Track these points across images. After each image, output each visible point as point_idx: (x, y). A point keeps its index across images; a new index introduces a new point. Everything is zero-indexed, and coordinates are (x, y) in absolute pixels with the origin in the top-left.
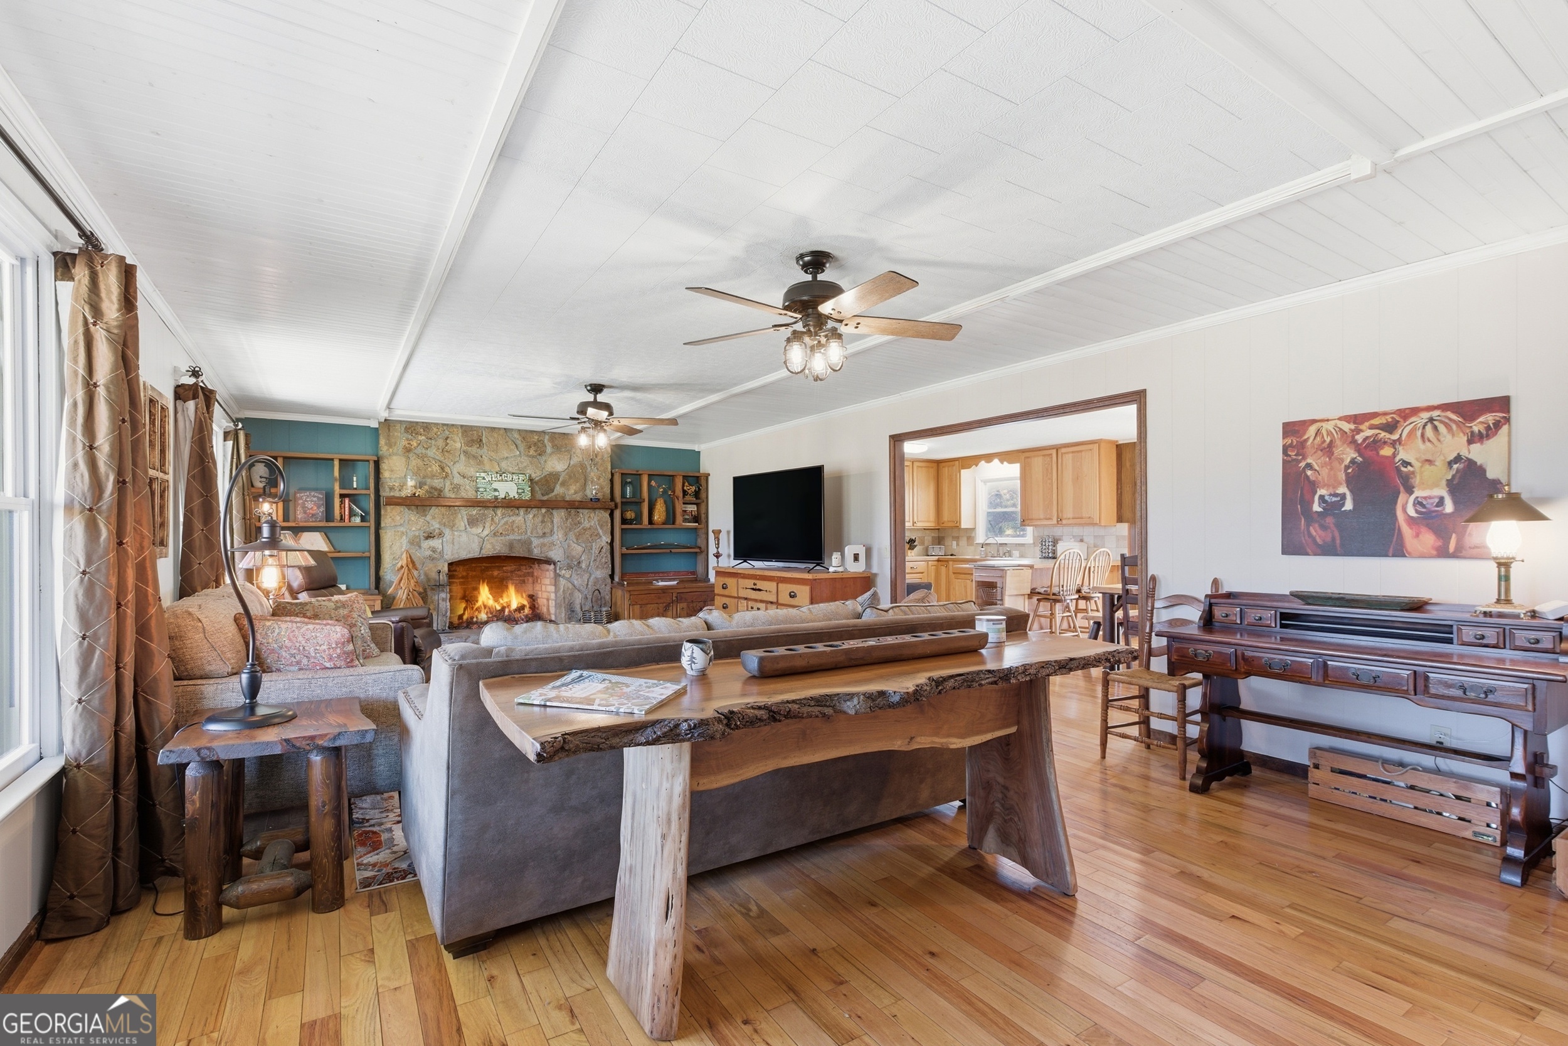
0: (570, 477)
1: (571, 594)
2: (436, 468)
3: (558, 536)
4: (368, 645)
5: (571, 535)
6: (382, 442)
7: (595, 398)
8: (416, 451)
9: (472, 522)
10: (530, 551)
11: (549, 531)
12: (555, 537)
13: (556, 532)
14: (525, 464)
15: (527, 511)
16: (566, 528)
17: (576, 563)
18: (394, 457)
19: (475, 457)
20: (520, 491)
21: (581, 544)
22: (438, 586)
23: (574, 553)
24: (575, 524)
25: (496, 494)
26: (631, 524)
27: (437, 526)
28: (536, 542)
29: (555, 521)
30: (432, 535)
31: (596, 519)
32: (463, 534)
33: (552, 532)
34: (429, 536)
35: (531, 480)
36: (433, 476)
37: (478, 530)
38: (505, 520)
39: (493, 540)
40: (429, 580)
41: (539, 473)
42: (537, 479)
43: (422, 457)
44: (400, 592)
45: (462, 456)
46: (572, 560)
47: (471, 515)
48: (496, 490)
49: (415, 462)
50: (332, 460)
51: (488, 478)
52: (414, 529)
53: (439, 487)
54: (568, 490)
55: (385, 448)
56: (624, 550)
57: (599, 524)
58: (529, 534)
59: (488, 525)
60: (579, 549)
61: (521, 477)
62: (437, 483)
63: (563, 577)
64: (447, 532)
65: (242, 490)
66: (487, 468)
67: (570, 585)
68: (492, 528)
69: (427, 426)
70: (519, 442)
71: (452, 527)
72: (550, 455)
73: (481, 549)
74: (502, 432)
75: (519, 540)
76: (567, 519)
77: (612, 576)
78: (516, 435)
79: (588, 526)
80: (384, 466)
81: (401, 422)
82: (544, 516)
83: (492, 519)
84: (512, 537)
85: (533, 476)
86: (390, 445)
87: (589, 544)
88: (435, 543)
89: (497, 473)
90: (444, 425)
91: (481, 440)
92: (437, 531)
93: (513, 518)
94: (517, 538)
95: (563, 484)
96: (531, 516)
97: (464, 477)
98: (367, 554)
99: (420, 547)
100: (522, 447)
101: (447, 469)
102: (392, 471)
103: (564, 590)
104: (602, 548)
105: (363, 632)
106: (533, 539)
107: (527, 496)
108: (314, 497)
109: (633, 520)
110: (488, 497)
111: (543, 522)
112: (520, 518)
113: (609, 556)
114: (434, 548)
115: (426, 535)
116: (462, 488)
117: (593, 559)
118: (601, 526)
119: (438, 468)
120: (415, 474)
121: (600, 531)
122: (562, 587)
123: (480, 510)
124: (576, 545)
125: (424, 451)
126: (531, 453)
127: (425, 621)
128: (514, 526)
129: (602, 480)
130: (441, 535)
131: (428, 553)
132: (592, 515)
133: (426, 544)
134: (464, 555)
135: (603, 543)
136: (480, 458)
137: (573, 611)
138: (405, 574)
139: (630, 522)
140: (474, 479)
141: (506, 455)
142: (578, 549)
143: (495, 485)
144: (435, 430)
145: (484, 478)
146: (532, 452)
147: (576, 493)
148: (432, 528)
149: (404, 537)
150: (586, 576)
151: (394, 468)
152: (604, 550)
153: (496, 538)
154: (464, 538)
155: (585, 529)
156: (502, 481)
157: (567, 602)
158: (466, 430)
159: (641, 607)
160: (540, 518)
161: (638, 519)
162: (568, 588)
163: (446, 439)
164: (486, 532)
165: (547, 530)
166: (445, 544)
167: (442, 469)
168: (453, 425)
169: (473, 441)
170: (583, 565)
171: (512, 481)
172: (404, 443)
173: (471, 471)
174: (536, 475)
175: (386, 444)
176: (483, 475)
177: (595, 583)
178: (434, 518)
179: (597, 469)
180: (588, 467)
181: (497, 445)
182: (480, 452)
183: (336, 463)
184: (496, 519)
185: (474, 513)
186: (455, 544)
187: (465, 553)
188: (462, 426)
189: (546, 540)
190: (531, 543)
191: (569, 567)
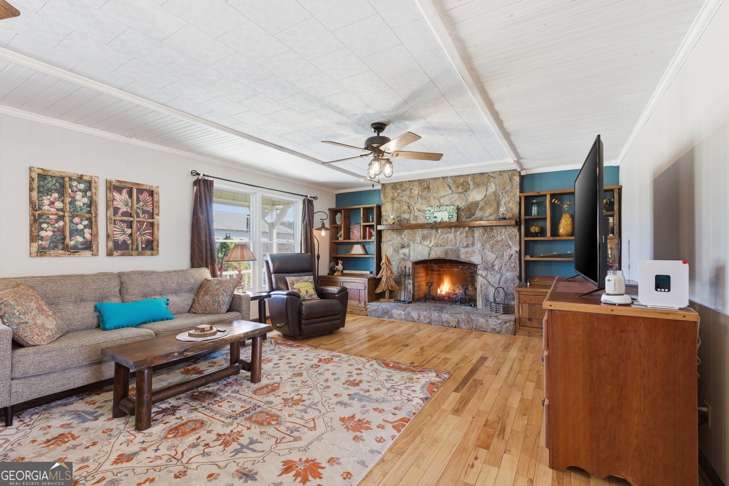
0: (486, 204)
1: (487, 288)
2: (405, 207)
3: (478, 246)
5: (488, 246)
6: (382, 196)
8: (397, 199)
9: (424, 238)
10: (458, 256)
11: (471, 243)
12: (476, 247)
13: (476, 244)
14: (455, 199)
15: (456, 230)
16: (483, 240)
17: (490, 266)
18: (387, 204)
19: (426, 198)
20: (450, 217)
21: (495, 253)
22: (406, 275)
23: (489, 259)
24: (490, 238)
25: (436, 219)
26: (537, 236)
27: (407, 240)
28: (463, 250)
29: (475, 235)
30: (404, 246)
31: (506, 233)
32: (420, 246)
33: (473, 244)
34: (403, 247)
35: (458, 209)
36: (404, 212)
37: (427, 243)
38: (443, 236)
39: (435, 249)
40: (402, 271)
41: (464, 203)
42: (463, 207)
43: (399, 202)
44: (383, 278)
45: (419, 198)
46: (488, 264)
47: (423, 234)
48: (435, 217)
49: (396, 205)
50: (360, 209)
51: (432, 210)
52: (396, 242)
53: (407, 218)
54: (485, 213)
55: (383, 199)
56: (528, 258)
57: (508, 237)
58: (458, 245)
59: (433, 239)
60: (493, 256)
61: (452, 207)
62: (406, 216)
63: (481, 276)
64: (412, 244)
66: (432, 204)
67: (486, 282)
68: (435, 242)
69: (401, 184)
70: (451, 185)
71: (414, 241)
72: (472, 189)
73: (429, 254)
74: (441, 179)
75: (452, 249)
76: (484, 234)
77: (520, 278)
78: (449, 180)
79: (499, 238)
80: (383, 209)
81: (389, 184)
82: (467, 233)
83: (435, 236)
84: (447, 247)
85: (460, 206)
86: (385, 197)
87: (501, 253)
88: (406, 251)
89: (437, 206)
90: (410, 181)
91: (429, 187)
92: (407, 243)
93: (448, 235)
94: (450, 248)
95: (481, 209)
96: (459, 233)
97: (420, 211)
98: (372, 256)
99: (398, 253)
100: (453, 187)
101: (411, 207)
102: (386, 211)
103: (481, 285)
104: (512, 255)
106: (460, 248)
107: (454, 220)
108: (357, 227)
109: (538, 233)
110: (431, 222)
111: (466, 237)
112: (452, 235)
113: (518, 262)
114: (405, 253)
115: (401, 246)
116: (419, 218)
117: (503, 264)
118: (511, 239)
119: (407, 207)
120: (397, 212)
121: (510, 243)
122: (480, 282)
123: (429, 231)
124: (491, 253)
125: (401, 198)
126: (459, 191)
128: (449, 240)
129: (511, 204)
130: (409, 246)
131: (402, 256)
132: (503, 231)
133: (401, 251)
134: (420, 258)
135: (513, 252)
136: (428, 198)
137: (488, 301)
138: (385, 267)
139: (536, 234)
140: (424, 211)
141: (443, 194)
142: (491, 256)
143: (435, 215)
144: (405, 185)
145: (430, 211)
146: (460, 190)
147: (490, 215)
148: (404, 242)
149: (392, 247)
150: (498, 276)
151: (387, 210)
152: (513, 257)
153: (438, 248)
154: (420, 247)
155: (497, 242)
156: (440, 211)
157: (483, 294)
158: (420, 182)
159: (529, 306)
160: (465, 234)
161: (542, 232)
162: (484, 284)
163: (411, 190)
164: (432, 244)
165: (470, 242)
166: (410, 251)
167: (409, 207)
168: (414, 181)
169: (424, 188)
170: (496, 268)
171: (445, 211)
172: (391, 195)
173: (424, 207)
174: (462, 204)
175: (383, 197)
176: (429, 208)
177: (505, 282)
178: (405, 236)
179: (508, 195)
180: (500, 194)
181: (438, 189)
182: (429, 194)
183: (362, 210)
184: (438, 236)
185: (425, 232)
186: (416, 251)
187: (420, 257)
188: (418, 180)
189: (469, 249)
190: (459, 251)
191: (486, 269)
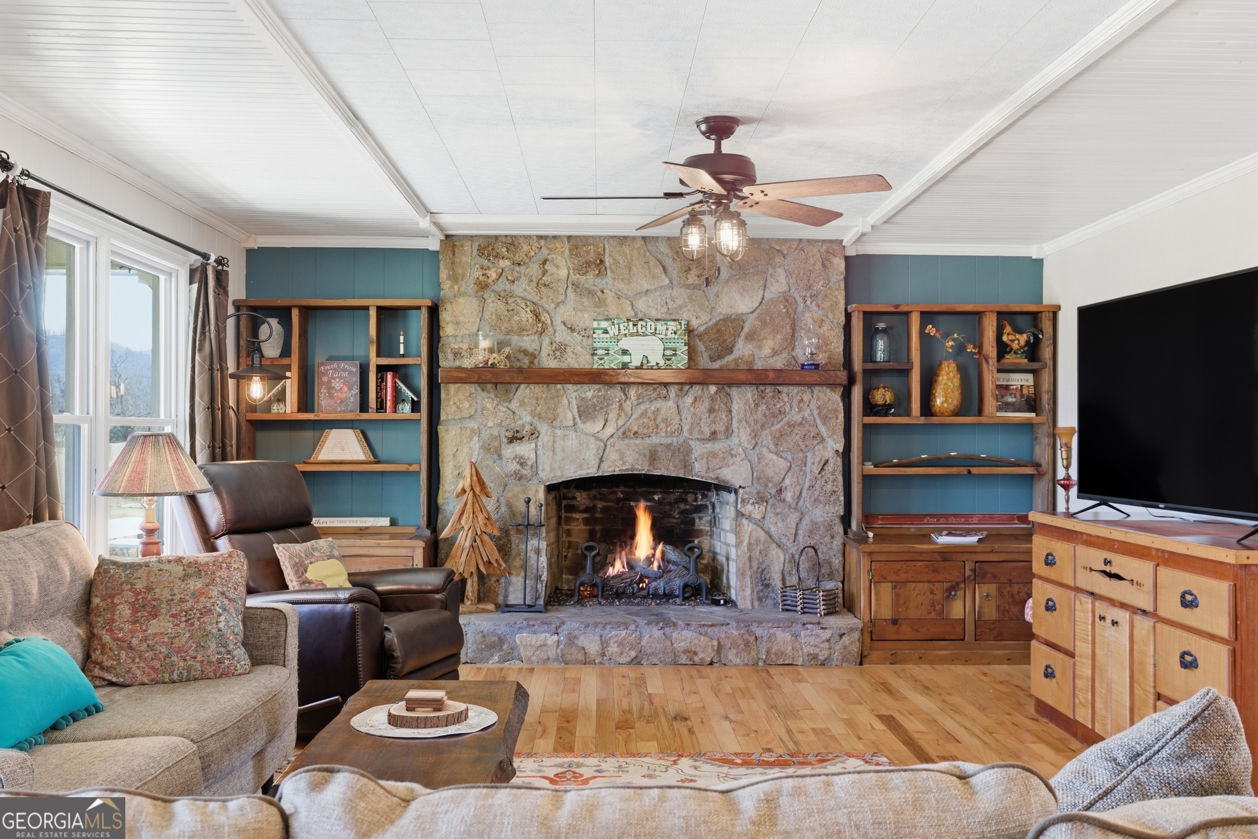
0: (764, 324)
1: (764, 553)
2: (526, 316)
3: (742, 436)
4: (229, 652)
5: (766, 437)
6: (444, 274)
7: (718, 146)
8: (495, 287)
9: (586, 412)
10: (686, 465)
11: (723, 428)
12: (735, 440)
13: (736, 431)
14: (679, 302)
15: (681, 390)
16: (756, 422)
17: (773, 491)
18: (461, 300)
19: (591, 293)
20: (669, 353)
21: (784, 455)
22: (527, 527)
23: (770, 472)
24: (774, 416)
25: (626, 359)
26: (886, 415)
27: (528, 419)
28: (699, 449)
29: (735, 407)
30: (519, 435)
31: (814, 405)
32: (572, 434)
33: (728, 432)
34: (515, 438)
35: (689, 331)
36: (522, 330)
37: (594, 427)
38: (643, 407)
39: (621, 445)
40: (513, 514)
41: (704, 317)
42: (702, 329)
43: (506, 297)
44: (461, 536)
45: (570, 291)
46: (766, 486)
47: (583, 399)
48: (625, 352)
49: (494, 306)
50: (366, 308)
51: (613, 331)
52: (490, 424)
53: (531, 350)
54: (760, 348)
55: (446, 285)
56: (869, 467)
57: (819, 414)
58: (686, 433)
59: (612, 416)
60: (782, 464)
61: (673, 326)
62: (528, 342)
63: (749, 518)
64: (544, 429)
65: (208, 362)
66: (612, 311)
67: (762, 535)
68: (620, 423)
69: (512, 242)
70: (668, 261)
71: (552, 421)
72: (727, 281)
73: (601, 461)
74: (640, 243)
75: (668, 446)
76: (757, 405)
77: (846, 520)
78: (664, 248)
79: (797, 418)
80: (445, 316)
81: (471, 238)
82: (713, 400)
83: (621, 406)
84: (655, 440)
85: (695, 323)
86: (455, 279)
87: (801, 455)
88: (524, 449)
89: (629, 320)
90: (540, 237)
91: (602, 261)
92: (528, 428)
93: (658, 404)
94: (664, 441)
95: (751, 337)
96: (689, 400)
97: (572, 329)
98: (414, 468)
99: (500, 456)
100: (674, 272)
101: (545, 317)
102: (458, 323)
103: (750, 544)
104: (826, 462)
105: (221, 625)
106: (692, 443)
107: (682, 360)
108: (344, 370)
109: (890, 406)
110: (612, 365)
111: (711, 411)
112: (670, 403)
113: (840, 479)
114: (522, 457)
115: (510, 434)
116: (568, 350)
117: (806, 486)
118: (825, 419)
119: (530, 315)
120: (494, 327)
121: (823, 429)
122: (747, 536)
123: (599, 390)
124: (774, 457)
125: (508, 287)
126: (691, 281)
127: (438, 596)
128: (659, 419)
129: (825, 328)
130: (534, 434)
131: (514, 466)
132: (806, 397)
133: (509, 451)
134: (572, 473)
135: (829, 454)
136: (599, 293)
137: (768, 586)
138: (470, 502)
139: (884, 410)
140: (588, 333)
141: (646, 286)
142: (776, 464)
143: (625, 343)
144: (525, 247)
145: (606, 332)
146: (692, 278)
147: (775, 353)
148: (520, 422)
149: (476, 439)
150: (794, 517)
151: (462, 319)
152: (829, 468)
153: (626, 441)
154: (572, 441)
155: (791, 425)
156: (637, 334)
157: (755, 568)
158: (576, 243)
159: (894, 588)
160: (707, 404)
161: (901, 404)
162: (758, 541)
163: (545, 262)
164: (609, 430)
165: (720, 427)
166: (540, 452)
167: (537, 316)
168: (555, 237)
169: (588, 263)
170: (788, 496)
171: (654, 334)
172: (478, 274)
173: (585, 319)
174: (700, 322)
175: (449, 278)
176: (604, 324)
177: (811, 533)
178: (522, 404)
179: (818, 306)
180: (800, 300)
181: (630, 269)
182: (601, 283)
183: (373, 313)
184: (627, 406)
185: (589, 394)
186: (557, 450)
187: (572, 469)
188: (569, 238)
189: (718, 446)
190: (689, 451)
191: (761, 499)
